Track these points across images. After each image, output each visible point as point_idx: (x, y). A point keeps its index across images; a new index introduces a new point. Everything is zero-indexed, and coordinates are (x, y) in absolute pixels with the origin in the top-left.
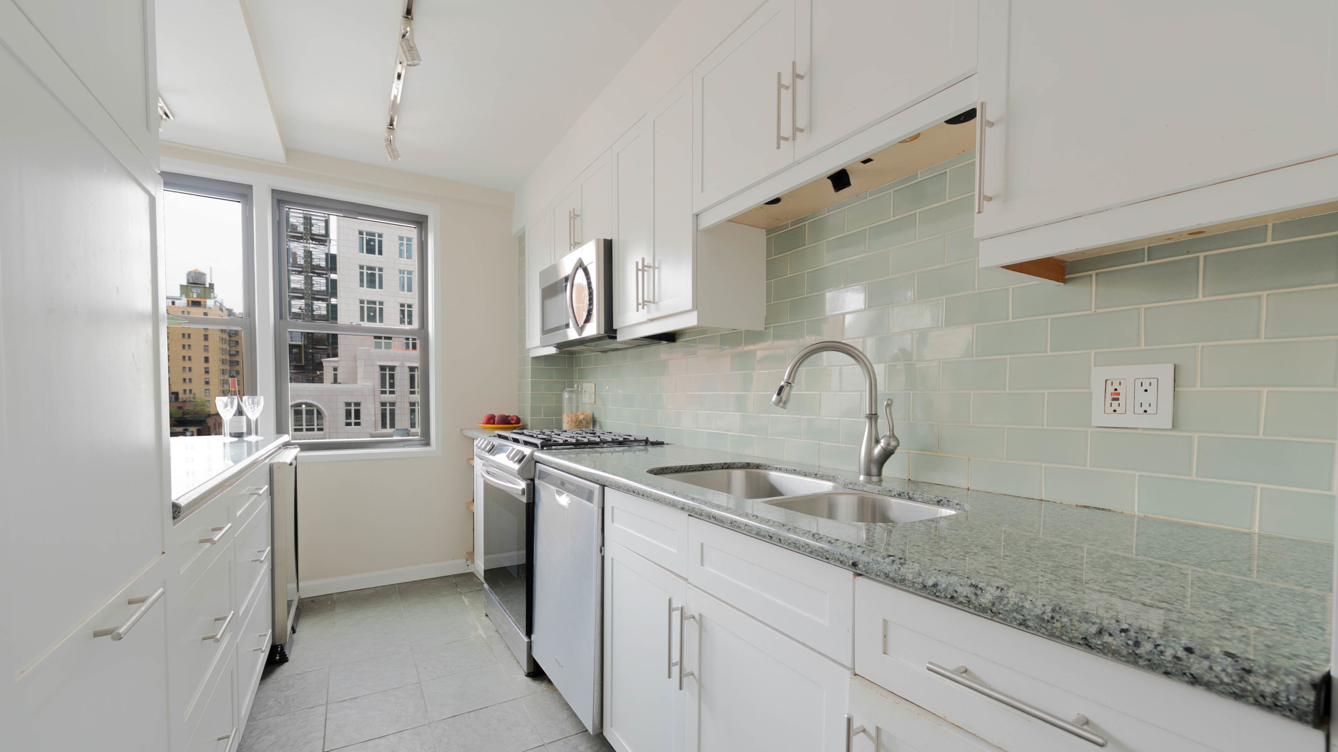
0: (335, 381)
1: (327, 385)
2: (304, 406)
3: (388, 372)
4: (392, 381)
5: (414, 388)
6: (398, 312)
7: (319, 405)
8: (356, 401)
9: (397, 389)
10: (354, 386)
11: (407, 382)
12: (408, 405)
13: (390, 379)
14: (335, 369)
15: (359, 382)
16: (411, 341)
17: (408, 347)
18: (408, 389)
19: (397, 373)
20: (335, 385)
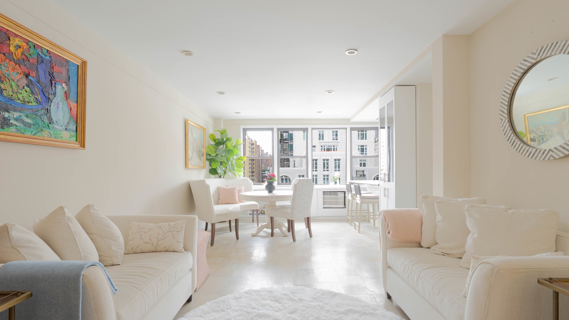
0: (294, 167)
1: (291, 168)
2: (284, 177)
3: (314, 162)
4: (316, 166)
5: (325, 169)
6: (318, 135)
7: (290, 177)
8: (303, 175)
9: (318, 169)
10: (302, 168)
11: (322, 166)
12: (322, 176)
13: (315, 165)
14: (294, 161)
15: (303, 166)
16: (323, 148)
17: (322, 150)
18: (322, 169)
19: (318, 162)
20: (295, 168)
